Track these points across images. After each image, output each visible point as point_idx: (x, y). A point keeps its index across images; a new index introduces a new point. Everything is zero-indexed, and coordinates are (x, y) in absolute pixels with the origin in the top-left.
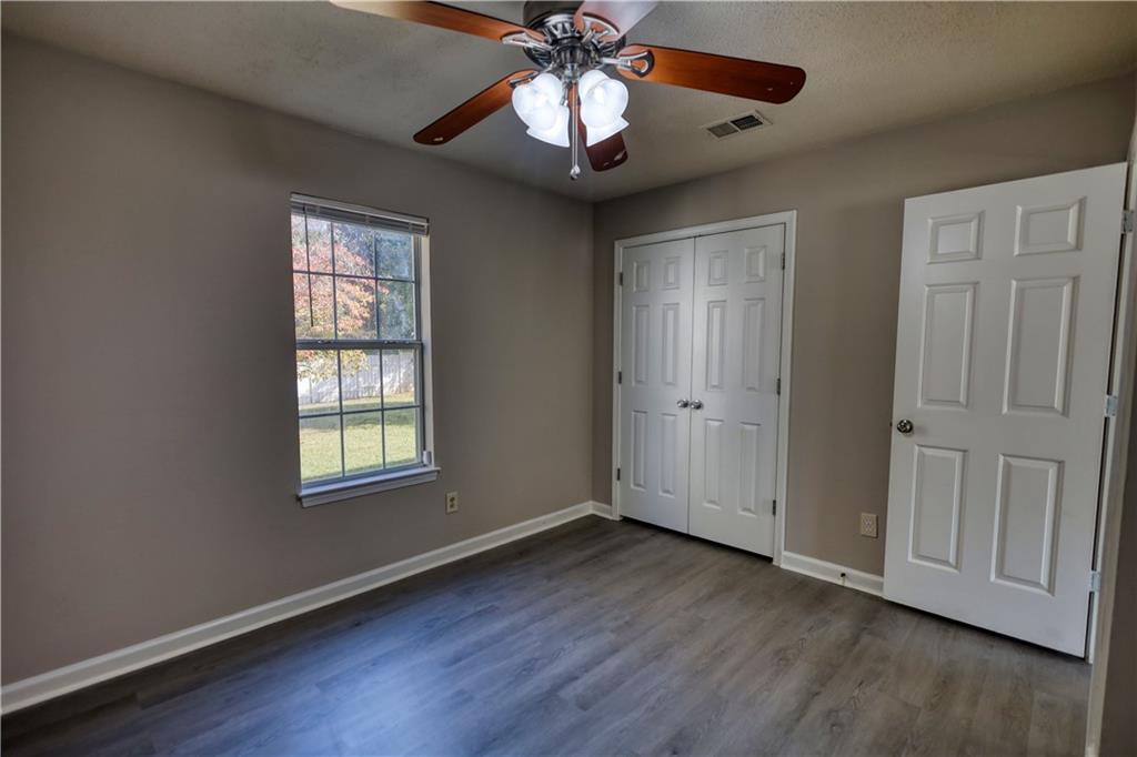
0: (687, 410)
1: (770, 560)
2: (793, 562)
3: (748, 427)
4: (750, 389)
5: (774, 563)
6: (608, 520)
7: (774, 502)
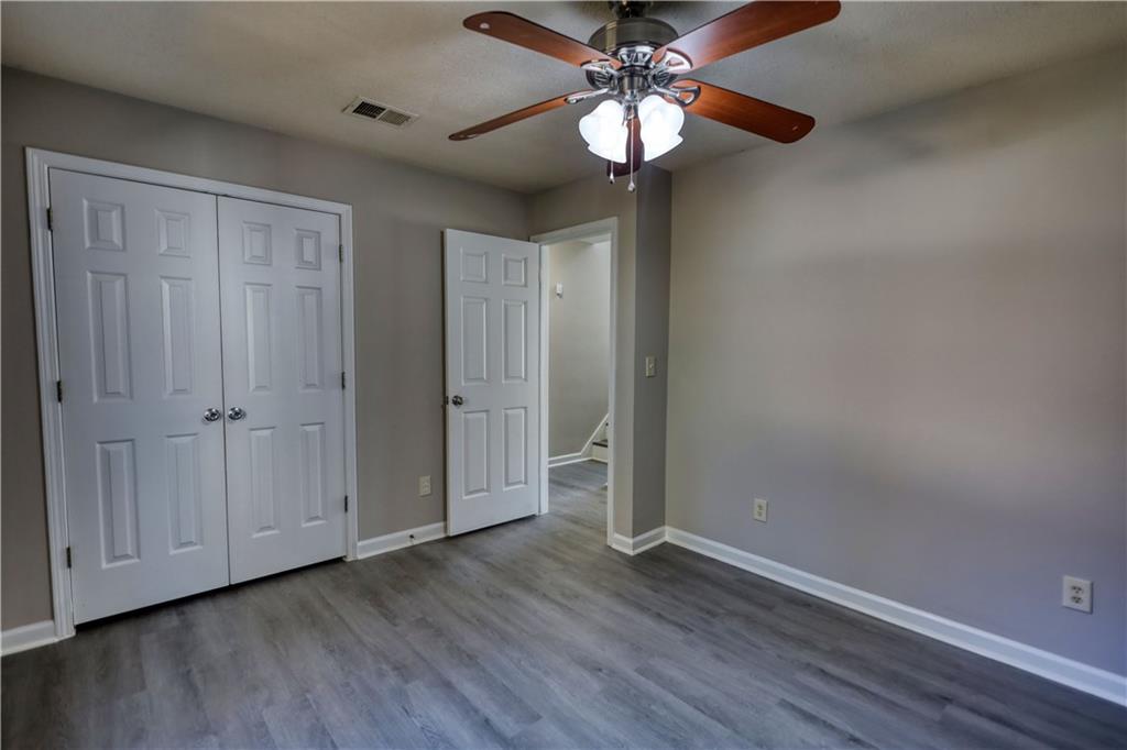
0: (218, 425)
1: (339, 560)
2: (366, 549)
3: (308, 428)
4: (308, 386)
5: (349, 559)
6: (54, 645)
7: (346, 498)
